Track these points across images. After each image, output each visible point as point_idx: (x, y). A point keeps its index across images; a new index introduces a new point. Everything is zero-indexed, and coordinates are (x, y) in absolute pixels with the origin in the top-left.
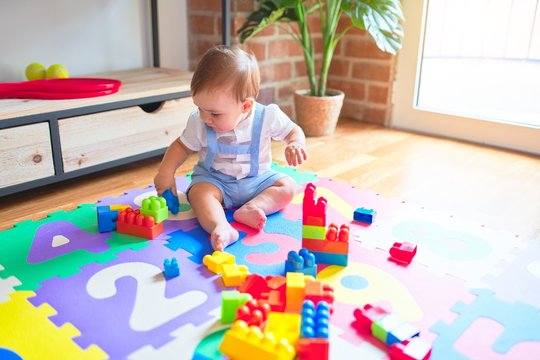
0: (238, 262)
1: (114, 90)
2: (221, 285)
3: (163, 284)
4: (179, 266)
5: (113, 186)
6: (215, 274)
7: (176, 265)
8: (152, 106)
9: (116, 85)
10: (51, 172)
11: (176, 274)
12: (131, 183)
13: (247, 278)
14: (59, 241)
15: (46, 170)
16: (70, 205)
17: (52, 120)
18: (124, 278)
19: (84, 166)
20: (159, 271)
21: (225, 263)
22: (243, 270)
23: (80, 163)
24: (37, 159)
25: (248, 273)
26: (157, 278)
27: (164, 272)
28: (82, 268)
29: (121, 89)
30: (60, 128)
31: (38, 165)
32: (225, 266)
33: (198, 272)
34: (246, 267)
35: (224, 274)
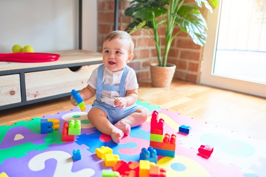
0: (114, 153)
1: (56, 59)
2: (103, 166)
3: (71, 164)
4: (81, 154)
5: (53, 109)
6: (100, 159)
7: (80, 153)
8: (75, 68)
9: (57, 57)
10: (20, 100)
11: (79, 158)
12: (62, 108)
13: (118, 162)
14: (18, 137)
15: (17, 99)
16: (28, 118)
17: (21, 73)
18: (51, 159)
19: (37, 98)
20: (70, 156)
21: (107, 153)
22: (116, 157)
23: (35, 96)
24: (12, 93)
25: (119, 160)
26: (68, 160)
27: (72, 157)
28: (28, 153)
29: (60, 59)
30: (26, 77)
31: (13, 96)
32: (106, 155)
33: (92, 158)
34: (118, 156)
35: (105, 160)
